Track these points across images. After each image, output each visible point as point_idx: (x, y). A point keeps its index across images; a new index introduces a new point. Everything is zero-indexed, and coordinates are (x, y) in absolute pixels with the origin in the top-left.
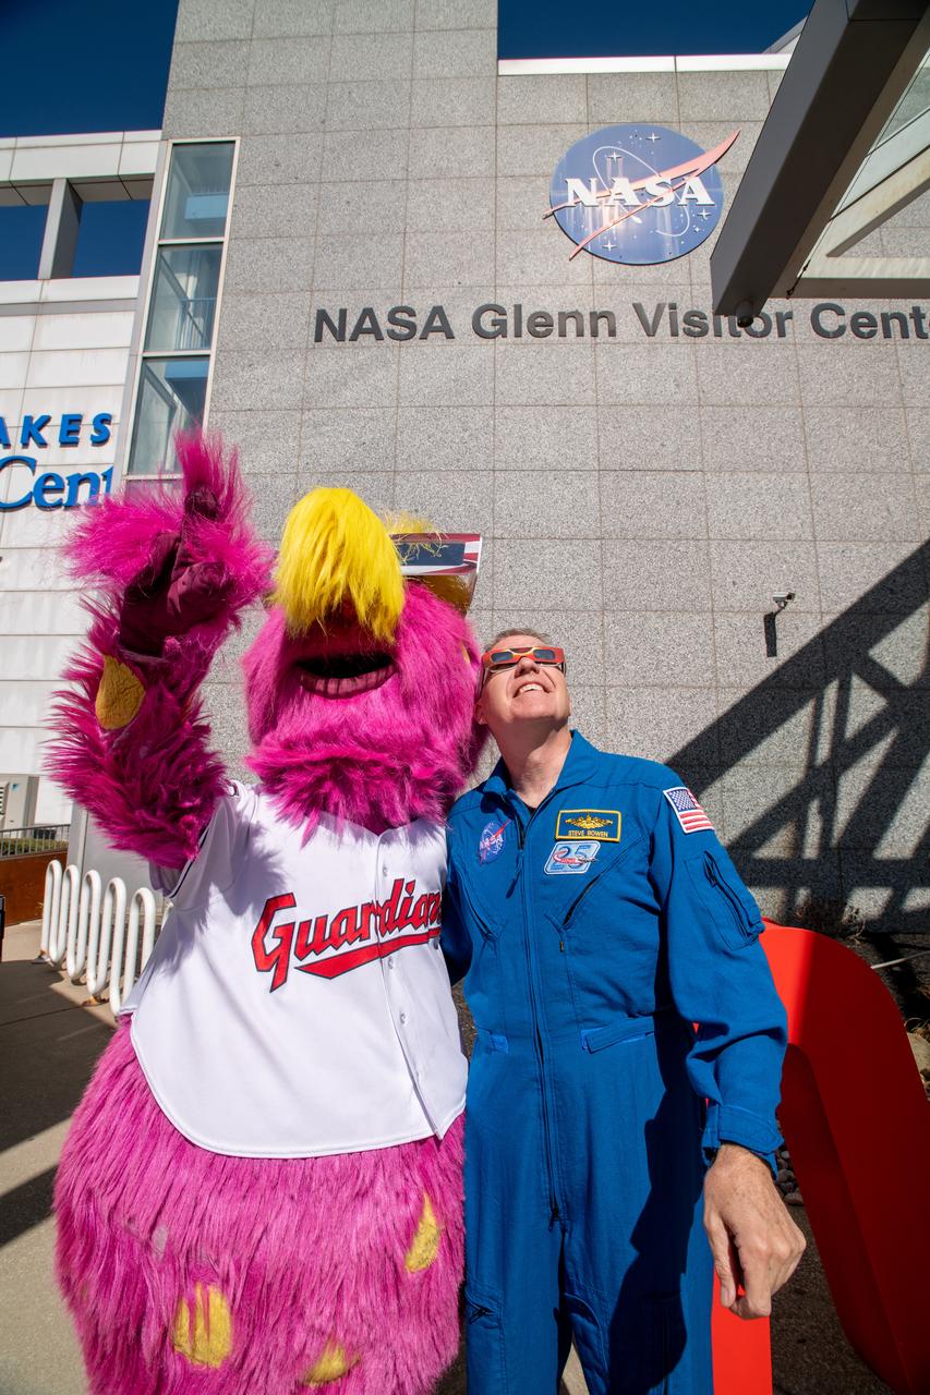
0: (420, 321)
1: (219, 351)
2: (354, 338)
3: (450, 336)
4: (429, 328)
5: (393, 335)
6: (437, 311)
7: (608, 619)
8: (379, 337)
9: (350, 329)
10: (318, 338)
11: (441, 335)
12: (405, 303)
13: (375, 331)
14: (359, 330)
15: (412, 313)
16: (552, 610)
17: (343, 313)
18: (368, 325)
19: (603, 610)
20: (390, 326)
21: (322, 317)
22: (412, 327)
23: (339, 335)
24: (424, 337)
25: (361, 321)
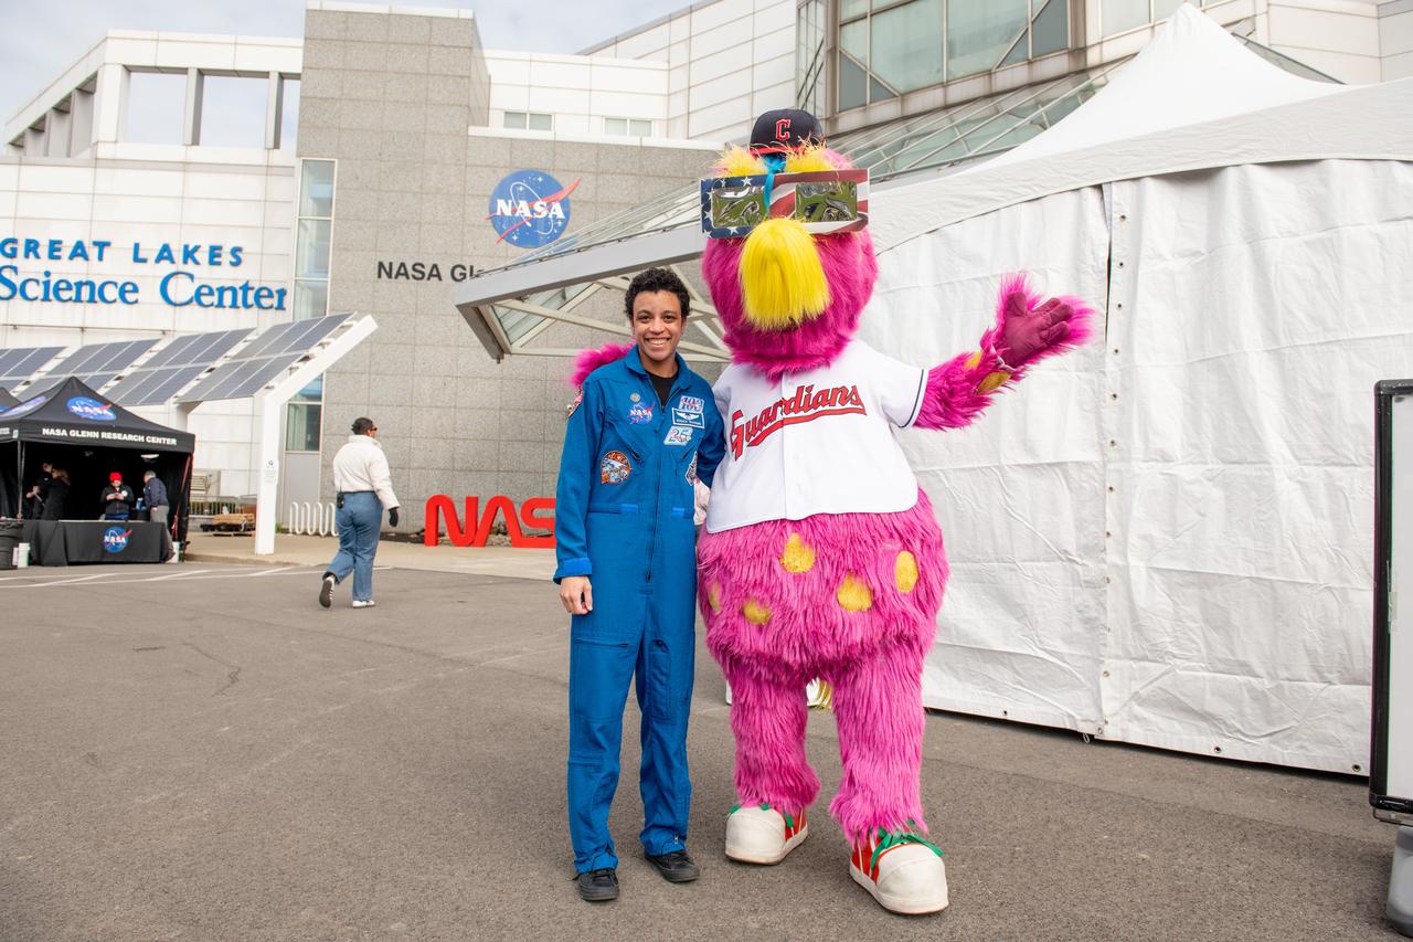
0: (427, 271)
1: (332, 280)
2: (396, 277)
3: (440, 279)
4: (431, 275)
5: (414, 277)
6: (435, 266)
7: (503, 412)
8: (408, 278)
9: (394, 273)
10: (379, 276)
11: (436, 279)
12: (420, 261)
13: (406, 274)
14: (398, 274)
15: (423, 266)
16: (480, 408)
17: (391, 264)
18: (402, 271)
19: (501, 409)
20: (414, 273)
21: (381, 265)
22: (423, 273)
23: (389, 275)
24: (429, 279)
25: (399, 269)
